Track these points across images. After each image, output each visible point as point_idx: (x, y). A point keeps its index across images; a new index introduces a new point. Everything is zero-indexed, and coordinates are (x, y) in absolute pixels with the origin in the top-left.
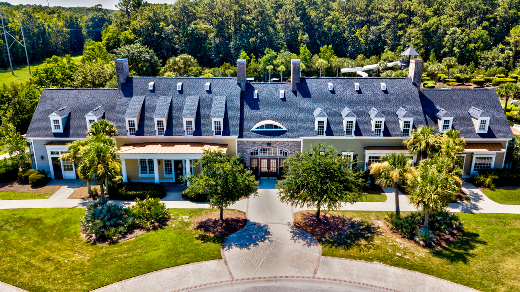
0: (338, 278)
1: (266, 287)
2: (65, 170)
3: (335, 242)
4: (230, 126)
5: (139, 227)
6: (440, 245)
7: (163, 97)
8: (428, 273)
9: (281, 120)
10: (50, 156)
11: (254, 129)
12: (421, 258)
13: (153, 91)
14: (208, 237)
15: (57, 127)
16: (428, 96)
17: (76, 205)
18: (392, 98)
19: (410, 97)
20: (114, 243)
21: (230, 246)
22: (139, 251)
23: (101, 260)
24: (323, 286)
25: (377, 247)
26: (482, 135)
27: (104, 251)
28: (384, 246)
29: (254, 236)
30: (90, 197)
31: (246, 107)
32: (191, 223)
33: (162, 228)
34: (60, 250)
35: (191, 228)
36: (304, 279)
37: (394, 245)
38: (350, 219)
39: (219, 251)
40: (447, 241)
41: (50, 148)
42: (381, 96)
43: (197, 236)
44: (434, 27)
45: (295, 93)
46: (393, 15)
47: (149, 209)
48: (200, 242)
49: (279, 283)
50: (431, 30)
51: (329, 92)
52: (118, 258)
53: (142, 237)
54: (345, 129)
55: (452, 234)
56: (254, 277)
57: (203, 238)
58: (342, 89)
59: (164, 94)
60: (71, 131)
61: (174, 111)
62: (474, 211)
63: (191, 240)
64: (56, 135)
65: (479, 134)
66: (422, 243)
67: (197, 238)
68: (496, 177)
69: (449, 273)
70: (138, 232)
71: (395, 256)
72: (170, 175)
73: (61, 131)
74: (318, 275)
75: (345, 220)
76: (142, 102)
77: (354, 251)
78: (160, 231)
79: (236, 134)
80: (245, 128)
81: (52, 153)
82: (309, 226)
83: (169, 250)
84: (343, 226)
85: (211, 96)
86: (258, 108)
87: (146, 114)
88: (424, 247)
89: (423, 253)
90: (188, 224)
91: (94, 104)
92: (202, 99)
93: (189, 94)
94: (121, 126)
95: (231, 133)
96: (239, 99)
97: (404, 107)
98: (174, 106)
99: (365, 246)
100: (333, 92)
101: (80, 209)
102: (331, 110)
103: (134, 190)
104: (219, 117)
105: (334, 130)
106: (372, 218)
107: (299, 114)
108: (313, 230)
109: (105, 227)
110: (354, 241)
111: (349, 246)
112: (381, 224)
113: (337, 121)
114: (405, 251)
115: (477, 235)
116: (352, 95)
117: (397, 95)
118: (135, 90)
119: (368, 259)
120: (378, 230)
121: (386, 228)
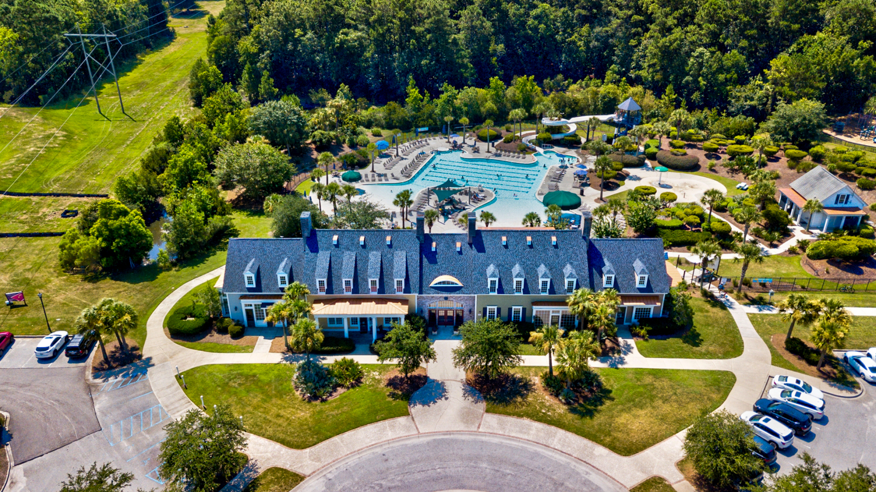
0: (495, 432)
1: (443, 439)
2: (257, 319)
3: (497, 399)
4: (411, 283)
5: (342, 386)
6: (577, 401)
7: (347, 252)
8: (560, 428)
9: (457, 275)
10: (244, 308)
11: (432, 284)
12: (560, 415)
13: (337, 246)
14: (397, 394)
15: (250, 283)
16: (597, 247)
17: (280, 360)
18: (561, 253)
19: (578, 252)
20: (323, 401)
21: (415, 405)
22: (345, 408)
23: (319, 416)
24: (484, 438)
25: (529, 405)
26: (640, 290)
27: (318, 408)
28: (534, 403)
29: (433, 394)
30: (288, 351)
31: (425, 260)
32: (381, 379)
33: (359, 386)
34: (285, 407)
35: (382, 385)
36: (471, 433)
37: (543, 403)
38: (513, 376)
39: (407, 408)
40: (586, 398)
41: (244, 302)
42: (551, 252)
43: (388, 393)
44: (675, 44)
45: (470, 245)
46: (625, 15)
47: (347, 369)
48: (390, 399)
49: (452, 436)
50: (672, 48)
51: (502, 247)
52: (332, 415)
53: (344, 395)
54: (514, 287)
55: (591, 391)
56: (434, 431)
57: (393, 395)
58: (515, 243)
59: (348, 249)
60: (263, 286)
61: (358, 268)
62: (620, 366)
63: (384, 398)
64: (250, 290)
65: (638, 288)
66: (563, 401)
67: (388, 396)
68: (650, 328)
69: (576, 427)
70: (340, 390)
71: (541, 412)
72: (355, 325)
73: (254, 286)
74: (480, 430)
75: (508, 377)
76: (328, 259)
77: (510, 409)
78: (357, 389)
79: (416, 292)
80: (424, 283)
81: (246, 305)
82: (479, 384)
83: (368, 408)
84: (506, 383)
85: (392, 250)
86: (436, 262)
87: (334, 271)
88: (565, 404)
89: (561, 409)
90: (379, 381)
91: (279, 256)
92: (384, 255)
93: (372, 249)
94: (312, 285)
95: (412, 291)
96: (418, 254)
97: (571, 264)
98: (358, 262)
99: (520, 403)
100: (506, 247)
101: (285, 365)
102: (503, 266)
103: (329, 346)
104: (401, 277)
105: (505, 287)
106: (531, 374)
107: (474, 270)
108: (481, 387)
109: (316, 388)
110: (511, 399)
111: (507, 403)
112: (537, 381)
113: (508, 279)
114: (550, 408)
115: (610, 392)
116: (524, 249)
117: (567, 250)
118: (320, 244)
119: (520, 416)
120: (533, 387)
121: (539, 385)
